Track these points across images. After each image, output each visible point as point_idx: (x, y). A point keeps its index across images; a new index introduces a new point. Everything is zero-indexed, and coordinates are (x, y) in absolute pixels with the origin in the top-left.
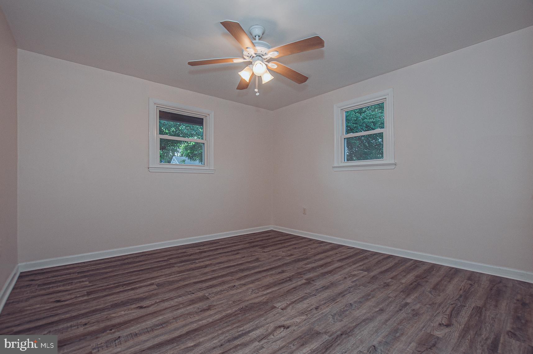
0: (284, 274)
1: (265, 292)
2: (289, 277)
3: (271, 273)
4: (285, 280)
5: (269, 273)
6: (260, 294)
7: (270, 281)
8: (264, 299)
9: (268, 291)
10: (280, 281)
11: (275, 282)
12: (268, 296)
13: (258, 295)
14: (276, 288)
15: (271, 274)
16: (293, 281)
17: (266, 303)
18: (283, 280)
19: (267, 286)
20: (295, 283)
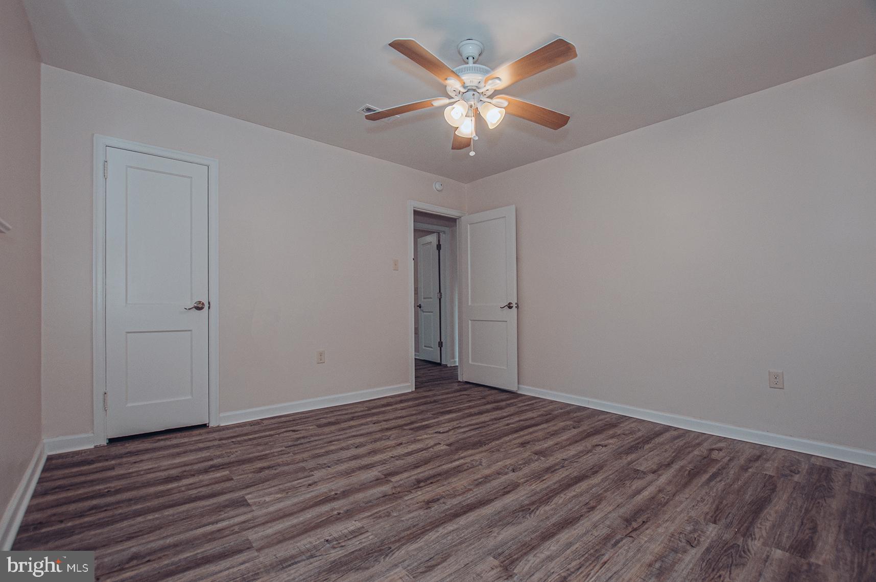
0: (427, 497)
1: (462, 461)
2: (419, 487)
3: (455, 501)
4: (429, 482)
5: (460, 498)
6: (468, 460)
7: (455, 479)
8: (462, 453)
9: (457, 463)
10: (438, 481)
11: (446, 479)
12: (456, 457)
13: (472, 458)
14: (445, 467)
15: (455, 496)
16: (416, 479)
17: (457, 450)
18: (432, 483)
19: (460, 472)
20: (412, 476)
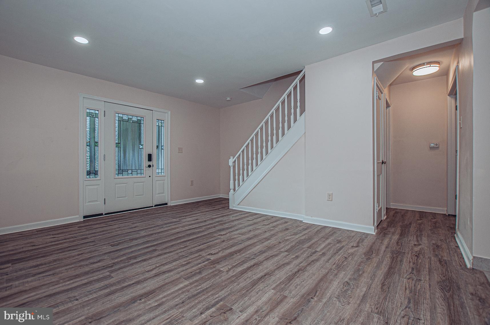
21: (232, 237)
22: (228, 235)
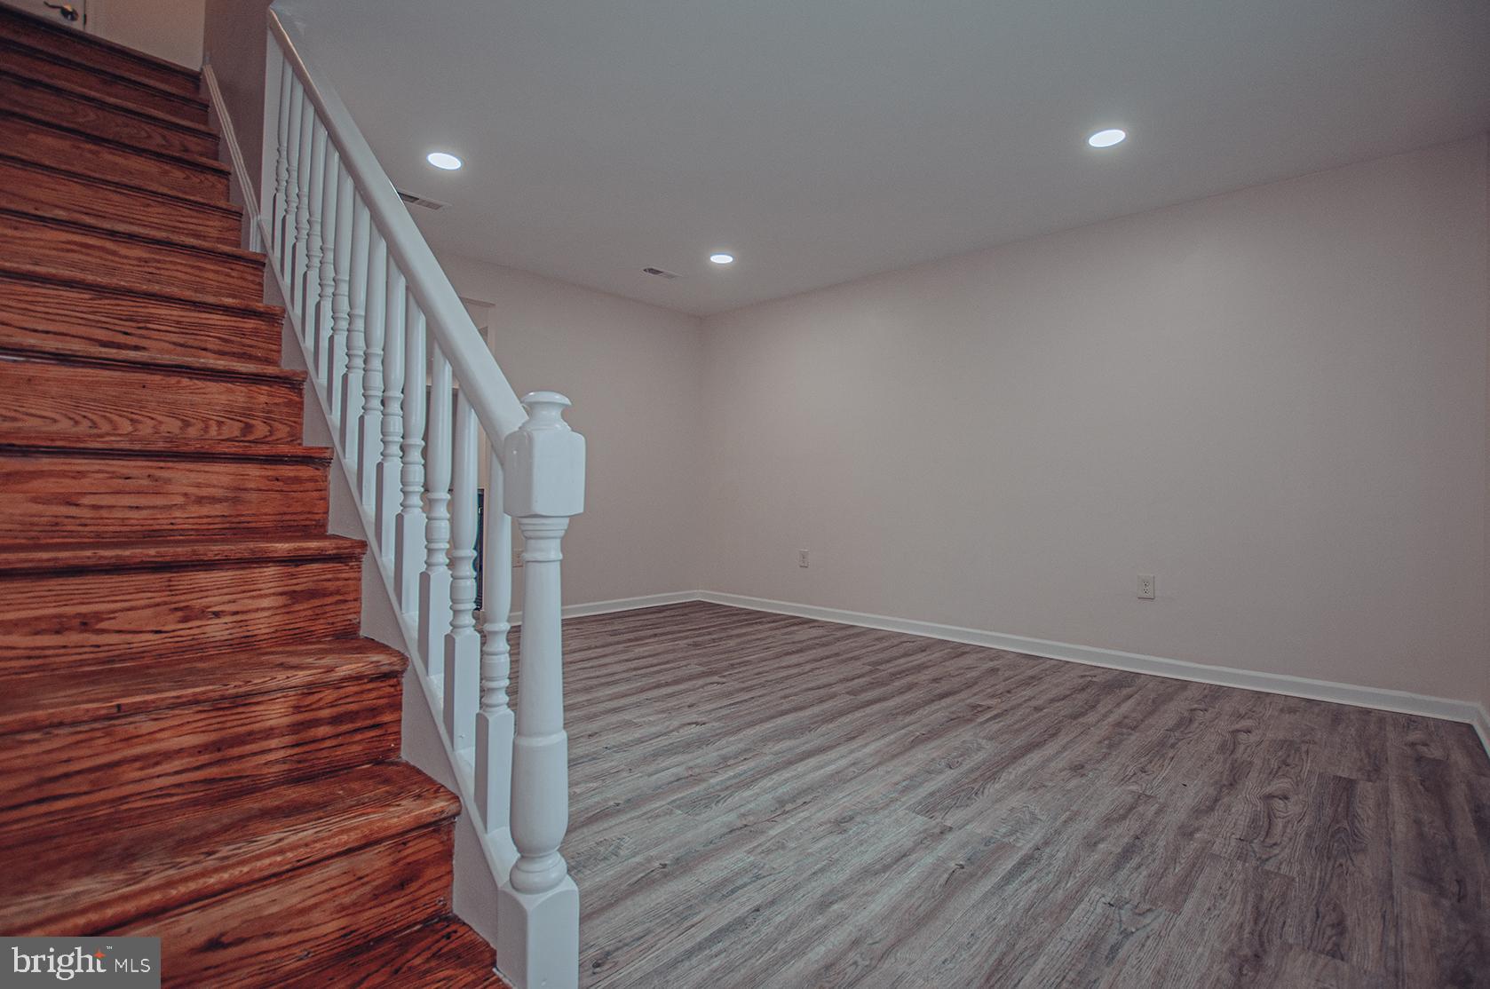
21: (664, 716)
22: (676, 723)
